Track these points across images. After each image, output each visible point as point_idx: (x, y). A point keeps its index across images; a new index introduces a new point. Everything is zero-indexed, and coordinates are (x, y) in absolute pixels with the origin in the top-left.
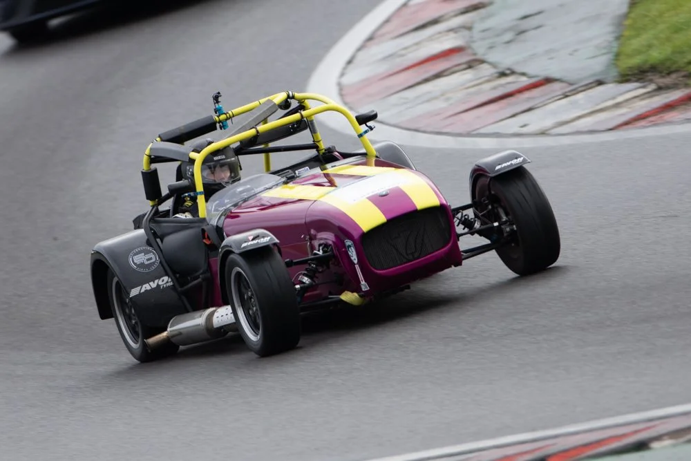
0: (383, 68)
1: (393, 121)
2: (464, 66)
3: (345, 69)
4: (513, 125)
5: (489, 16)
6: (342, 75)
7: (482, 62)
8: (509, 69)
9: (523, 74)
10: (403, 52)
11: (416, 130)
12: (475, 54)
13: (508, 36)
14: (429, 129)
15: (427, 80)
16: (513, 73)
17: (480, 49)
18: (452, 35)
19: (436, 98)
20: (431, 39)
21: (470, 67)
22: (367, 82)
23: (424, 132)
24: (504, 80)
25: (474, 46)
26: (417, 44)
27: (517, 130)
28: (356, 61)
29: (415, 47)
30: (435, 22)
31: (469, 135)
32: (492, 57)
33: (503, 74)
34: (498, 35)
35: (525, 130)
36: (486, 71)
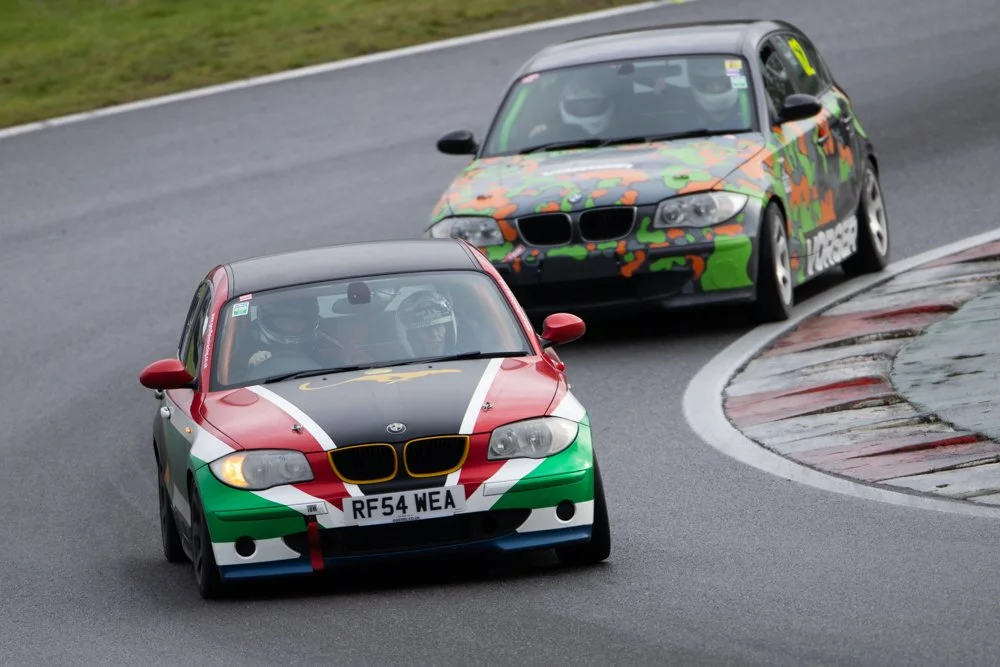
0: (780, 385)
1: (784, 450)
2: (881, 401)
3: (734, 377)
4: (930, 483)
5: (918, 348)
6: (729, 384)
7: (903, 400)
8: (933, 415)
9: (951, 425)
10: (809, 371)
11: (812, 467)
12: (894, 390)
13: (939, 376)
14: (827, 468)
15: (832, 410)
16: (937, 420)
17: (902, 384)
18: (869, 361)
19: (841, 433)
20: (843, 361)
21: (886, 404)
22: (758, 398)
23: (820, 470)
24: (925, 427)
25: (895, 379)
26: (826, 364)
27: (932, 488)
28: (748, 370)
29: (823, 368)
30: (852, 342)
31: (874, 484)
32: (915, 397)
33: (925, 420)
34: (926, 372)
35: (941, 491)
36: (905, 412)
